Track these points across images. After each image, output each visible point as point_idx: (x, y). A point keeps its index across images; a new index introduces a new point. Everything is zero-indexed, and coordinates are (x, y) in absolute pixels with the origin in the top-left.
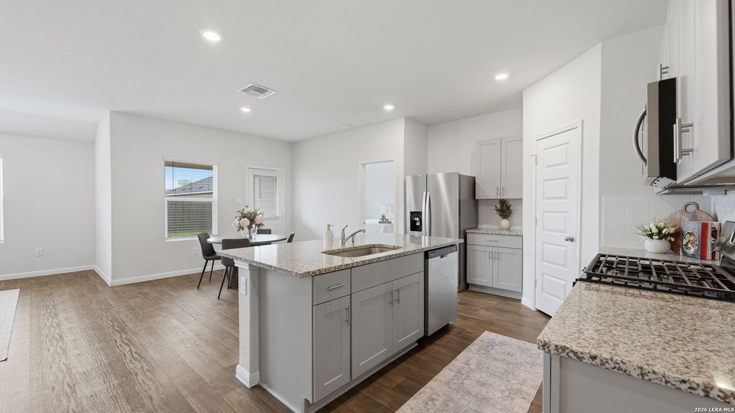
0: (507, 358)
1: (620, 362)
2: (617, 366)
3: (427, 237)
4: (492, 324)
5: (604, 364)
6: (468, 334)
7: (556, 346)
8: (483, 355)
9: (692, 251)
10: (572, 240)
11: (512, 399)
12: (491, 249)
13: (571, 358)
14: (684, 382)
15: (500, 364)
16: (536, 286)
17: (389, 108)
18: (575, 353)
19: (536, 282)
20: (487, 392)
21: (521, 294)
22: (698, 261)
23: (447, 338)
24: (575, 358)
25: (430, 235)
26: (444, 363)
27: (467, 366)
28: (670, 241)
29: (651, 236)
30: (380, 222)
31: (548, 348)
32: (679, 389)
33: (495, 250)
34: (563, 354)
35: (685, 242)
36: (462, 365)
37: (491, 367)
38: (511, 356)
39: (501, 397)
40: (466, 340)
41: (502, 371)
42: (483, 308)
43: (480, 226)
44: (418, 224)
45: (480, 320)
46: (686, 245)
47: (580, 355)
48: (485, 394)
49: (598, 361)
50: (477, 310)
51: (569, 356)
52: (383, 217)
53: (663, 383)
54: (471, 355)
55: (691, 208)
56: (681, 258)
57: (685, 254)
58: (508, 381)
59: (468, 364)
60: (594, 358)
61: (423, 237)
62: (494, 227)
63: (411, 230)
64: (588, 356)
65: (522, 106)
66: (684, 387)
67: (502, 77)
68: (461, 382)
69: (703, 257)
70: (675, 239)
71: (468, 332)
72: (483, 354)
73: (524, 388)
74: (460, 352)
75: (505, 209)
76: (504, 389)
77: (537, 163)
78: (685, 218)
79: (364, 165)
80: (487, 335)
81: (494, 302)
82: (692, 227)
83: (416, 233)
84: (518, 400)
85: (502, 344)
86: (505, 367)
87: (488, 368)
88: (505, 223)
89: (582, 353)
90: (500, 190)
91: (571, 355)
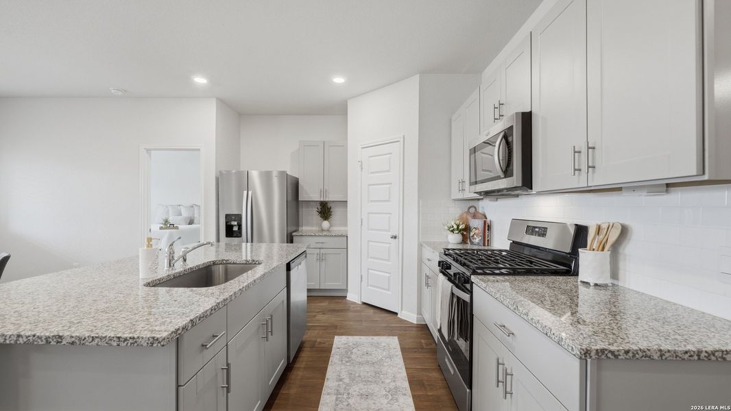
0: (369, 358)
1: (646, 350)
2: (644, 354)
3: (249, 244)
4: (336, 327)
5: (635, 356)
6: (322, 345)
7: (597, 350)
8: (348, 364)
9: (477, 240)
10: (395, 237)
11: (397, 400)
12: (318, 251)
13: (610, 358)
14: (686, 352)
15: (367, 368)
16: (361, 281)
17: (200, 80)
18: (612, 352)
19: (361, 278)
20: (374, 403)
21: (346, 290)
22: (482, 248)
23: (305, 355)
24: (613, 357)
25: (252, 242)
26: (317, 389)
27: (341, 383)
28: (462, 234)
29: (452, 231)
30: (161, 228)
31: (590, 354)
32: (684, 359)
33: (322, 251)
34: (603, 357)
35: (472, 234)
36: (337, 383)
37: (362, 374)
38: (371, 355)
39: (388, 403)
40: (324, 353)
41: (373, 374)
42: (318, 312)
43: (300, 229)
44: (235, 229)
45: (324, 326)
46: (473, 235)
47: (617, 353)
48: (373, 406)
49: (630, 354)
50: (315, 316)
51: (608, 357)
52: (166, 221)
53: (674, 359)
54: (338, 368)
55: (472, 210)
56: (469, 246)
57: (472, 243)
58: (383, 382)
59: (341, 380)
60: (627, 352)
61: (244, 244)
62: (314, 228)
63: (227, 236)
64: (623, 351)
65: (346, 114)
66: (686, 356)
67: (339, 80)
68: (345, 403)
69: (484, 245)
70: (465, 232)
71: (320, 343)
72: (347, 362)
73: (398, 384)
74: (326, 369)
75: (325, 210)
76: (384, 393)
77: (362, 168)
78: (469, 218)
79: (148, 151)
80: (339, 341)
81: (325, 304)
82: (476, 224)
83: (235, 240)
84: (402, 399)
85: (356, 345)
86: (372, 369)
87: (359, 376)
88: (326, 224)
89: (618, 351)
90: (323, 192)
91: (610, 355)
